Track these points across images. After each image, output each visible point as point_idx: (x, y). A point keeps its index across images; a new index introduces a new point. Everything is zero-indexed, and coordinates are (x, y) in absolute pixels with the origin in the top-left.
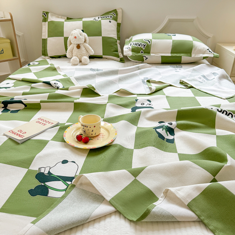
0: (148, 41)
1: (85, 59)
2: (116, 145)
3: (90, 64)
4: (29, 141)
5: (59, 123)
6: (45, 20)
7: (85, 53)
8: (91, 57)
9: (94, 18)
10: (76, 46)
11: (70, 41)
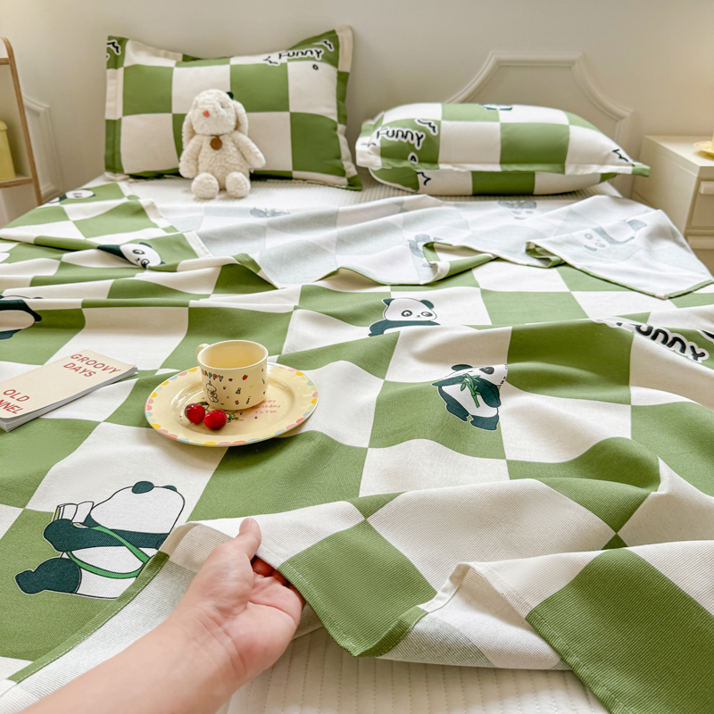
0: (430, 124)
1: (236, 180)
2: (311, 436)
3: (252, 196)
4: (35, 425)
5: (134, 369)
6: (115, 62)
7: (237, 162)
8: (257, 177)
9: (266, 56)
10: (209, 142)
11: (192, 127)
